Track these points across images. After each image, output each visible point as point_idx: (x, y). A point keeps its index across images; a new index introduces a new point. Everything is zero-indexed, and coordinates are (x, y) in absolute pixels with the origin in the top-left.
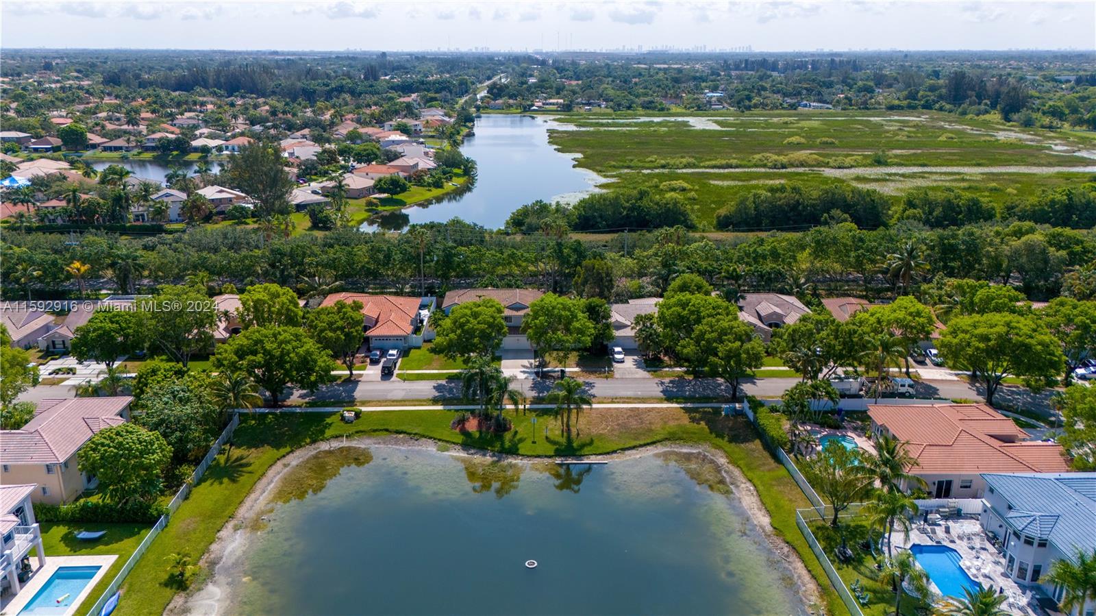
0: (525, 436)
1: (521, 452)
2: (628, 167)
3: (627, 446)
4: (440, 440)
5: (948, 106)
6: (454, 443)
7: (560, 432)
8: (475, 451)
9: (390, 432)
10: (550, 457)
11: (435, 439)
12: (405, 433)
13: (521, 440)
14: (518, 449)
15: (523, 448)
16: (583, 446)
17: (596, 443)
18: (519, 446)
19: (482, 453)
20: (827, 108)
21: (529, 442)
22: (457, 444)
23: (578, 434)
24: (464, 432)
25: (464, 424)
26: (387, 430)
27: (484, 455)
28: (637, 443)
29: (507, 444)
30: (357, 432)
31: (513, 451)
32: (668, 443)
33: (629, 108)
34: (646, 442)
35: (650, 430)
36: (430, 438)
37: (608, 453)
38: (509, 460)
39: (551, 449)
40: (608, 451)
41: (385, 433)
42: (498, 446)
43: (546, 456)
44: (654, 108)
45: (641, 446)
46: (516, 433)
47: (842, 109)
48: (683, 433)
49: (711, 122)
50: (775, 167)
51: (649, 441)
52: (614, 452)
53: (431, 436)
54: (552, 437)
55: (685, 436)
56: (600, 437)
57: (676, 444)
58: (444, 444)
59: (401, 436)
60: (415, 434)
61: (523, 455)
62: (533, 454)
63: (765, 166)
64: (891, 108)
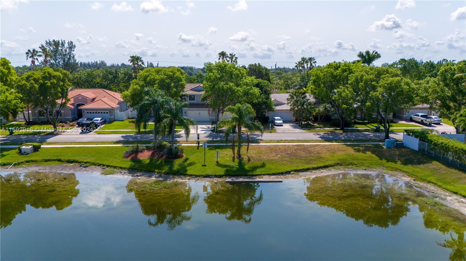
0: (196, 161)
1: (188, 172)
3: (301, 168)
4: (108, 166)
6: (121, 168)
7: (232, 159)
8: (141, 174)
9: (62, 161)
10: (220, 176)
11: (104, 166)
13: (190, 164)
14: (186, 171)
15: (190, 170)
16: (255, 168)
17: (268, 166)
18: (188, 168)
19: (148, 174)
21: (199, 166)
22: (125, 168)
23: (249, 160)
24: (135, 160)
25: (137, 155)
26: (59, 160)
27: (150, 177)
28: (310, 166)
29: (176, 167)
30: (27, 162)
31: (182, 172)
32: (342, 167)
34: (319, 165)
35: (321, 158)
36: (100, 165)
37: (282, 174)
38: (176, 180)
39: (221, 171)
40: (281, 171)
41: (57, 162)
42: (166, 169)
43: (216, 176)
45: (314, 169)
46: (187, 159)
48: (353, 159)
51: (322, 165)
52: (288, 173)
53: (100, 163)
54: (221, 162)
55: (355, 162)
56: (271, 162)
57: (348, 168)
58: (112, 169)
60: (87, 163)
61: (191, 175)
62: (202, 174)
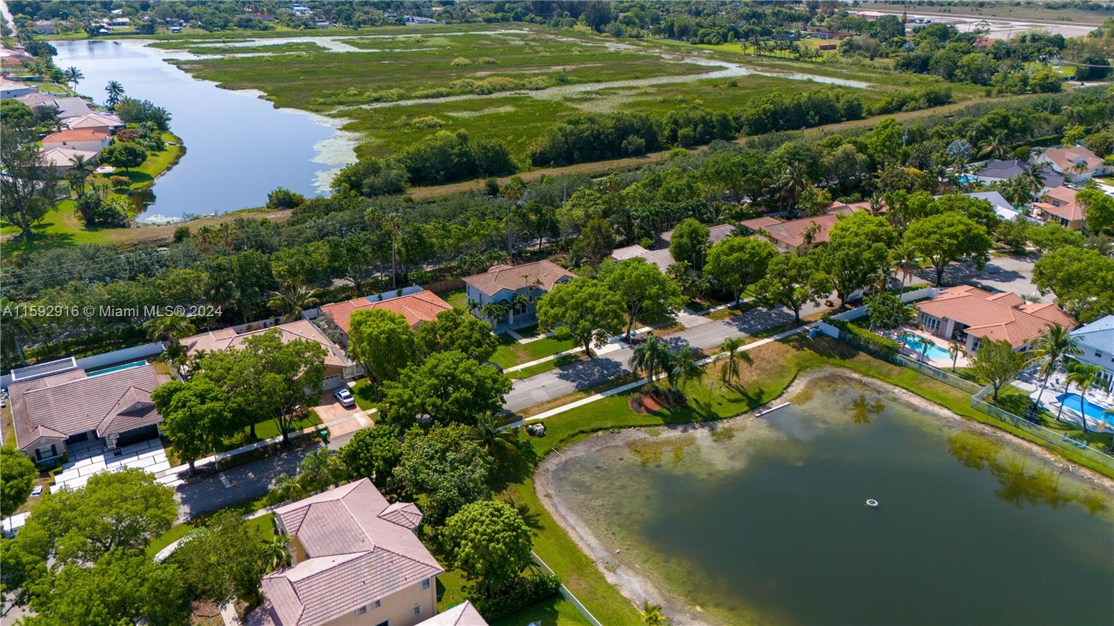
0: (706, 400)
2: (341, 103)
3: (786, 385)
4: (640, 426)
5: (538, 19)
6: (656, 425)
9: (587, 432)
10: (746, 413)
11: (635, 427)
12: (601, 429)
17: (763, 389)
20: (431, 22)
22: (660, 425)
24: (654, 413)
25: (644, 406)
26: (582, 432)
30: (560, 443)
32: (803, 373)
33: (224, 27)
35: (782, 366)
36: (630, 427)
37: (780, 395)
41: (584, 435)
43: (743, 413)
44: (253, 27)
45: (792, 382)
46: (696, 400)
47: (447, 23)
49: (339, 43)
50: (482, 93)
52: (782, 393)
54: (726, 395)
55: (807, 364)
56: (759, 383)
57: (809, 372)
59: (600, 433)
60: (612, 427)
62: (733, 414)
63: (471, 92)
64: (489, 21)
